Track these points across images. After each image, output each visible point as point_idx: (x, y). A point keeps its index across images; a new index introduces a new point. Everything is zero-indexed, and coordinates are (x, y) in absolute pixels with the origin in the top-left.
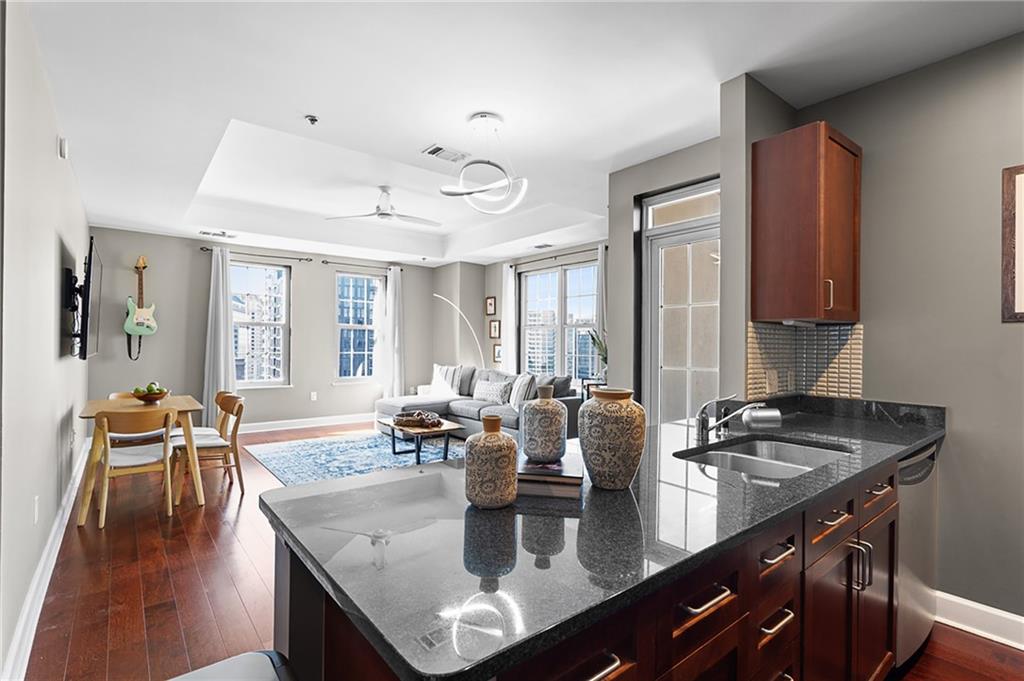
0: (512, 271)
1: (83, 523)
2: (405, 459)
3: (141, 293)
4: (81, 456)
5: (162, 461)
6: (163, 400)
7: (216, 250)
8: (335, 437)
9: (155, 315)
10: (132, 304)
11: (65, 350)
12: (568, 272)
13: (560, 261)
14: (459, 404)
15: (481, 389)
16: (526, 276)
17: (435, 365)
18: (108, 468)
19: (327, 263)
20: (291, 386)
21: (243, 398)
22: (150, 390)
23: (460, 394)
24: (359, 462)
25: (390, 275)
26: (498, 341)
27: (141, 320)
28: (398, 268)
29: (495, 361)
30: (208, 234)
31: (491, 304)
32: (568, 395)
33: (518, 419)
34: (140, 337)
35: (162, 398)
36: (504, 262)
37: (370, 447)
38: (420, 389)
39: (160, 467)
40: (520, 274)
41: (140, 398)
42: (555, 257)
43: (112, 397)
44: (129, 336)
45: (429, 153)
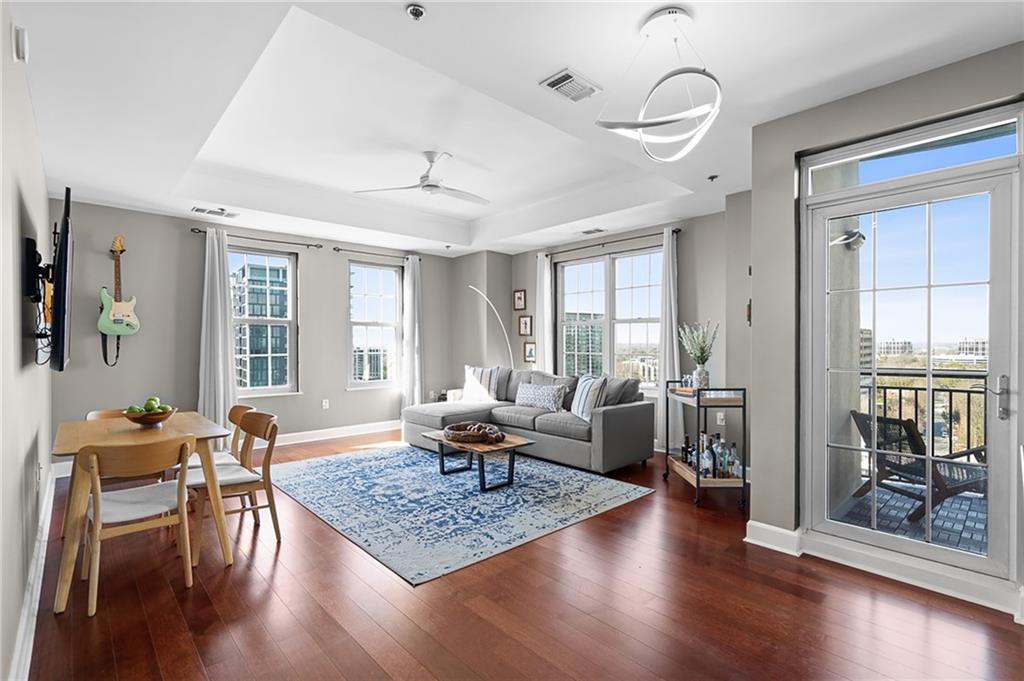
0: (547, 261)
1: (63, 609)
2: (460, 481)
3: (118, 283)
4: (47, 491)
5: (175, 512)
6: (166, 422)
7: (211, 232)
8: (358, 453)
9: (135, 310)
10: (107, 297)
11: (27, 356)
12: (617, 261)
13: (609, 248)
14: (503, 411)
15: (524, 393)
16: (563, 267)
17: (467, 367)
18: (99, 527)
19: (339, 250)
20: (300, 393)
21: (276, 417)
22: (149, 408)
23: (498, 399)
24: (406, 488)
25: (406, 264)
26: (529, 339)
27: (119, 316)
28: (417, 258)
29: (525, 361)
30: (203, 211)
31: (520, 298)
32: (635, 400)
33: (590, 429)
34: (119, 337)
35: (166, 418)
36: (540, 250)
37: (408, 465)
38: (450, 394)
39: (173, 520)
40: (556, 264)
41: (135, 420)
42: (603, 244)
43: (91, 416)
44: (104, 337)
45: (548, 85)
